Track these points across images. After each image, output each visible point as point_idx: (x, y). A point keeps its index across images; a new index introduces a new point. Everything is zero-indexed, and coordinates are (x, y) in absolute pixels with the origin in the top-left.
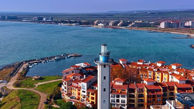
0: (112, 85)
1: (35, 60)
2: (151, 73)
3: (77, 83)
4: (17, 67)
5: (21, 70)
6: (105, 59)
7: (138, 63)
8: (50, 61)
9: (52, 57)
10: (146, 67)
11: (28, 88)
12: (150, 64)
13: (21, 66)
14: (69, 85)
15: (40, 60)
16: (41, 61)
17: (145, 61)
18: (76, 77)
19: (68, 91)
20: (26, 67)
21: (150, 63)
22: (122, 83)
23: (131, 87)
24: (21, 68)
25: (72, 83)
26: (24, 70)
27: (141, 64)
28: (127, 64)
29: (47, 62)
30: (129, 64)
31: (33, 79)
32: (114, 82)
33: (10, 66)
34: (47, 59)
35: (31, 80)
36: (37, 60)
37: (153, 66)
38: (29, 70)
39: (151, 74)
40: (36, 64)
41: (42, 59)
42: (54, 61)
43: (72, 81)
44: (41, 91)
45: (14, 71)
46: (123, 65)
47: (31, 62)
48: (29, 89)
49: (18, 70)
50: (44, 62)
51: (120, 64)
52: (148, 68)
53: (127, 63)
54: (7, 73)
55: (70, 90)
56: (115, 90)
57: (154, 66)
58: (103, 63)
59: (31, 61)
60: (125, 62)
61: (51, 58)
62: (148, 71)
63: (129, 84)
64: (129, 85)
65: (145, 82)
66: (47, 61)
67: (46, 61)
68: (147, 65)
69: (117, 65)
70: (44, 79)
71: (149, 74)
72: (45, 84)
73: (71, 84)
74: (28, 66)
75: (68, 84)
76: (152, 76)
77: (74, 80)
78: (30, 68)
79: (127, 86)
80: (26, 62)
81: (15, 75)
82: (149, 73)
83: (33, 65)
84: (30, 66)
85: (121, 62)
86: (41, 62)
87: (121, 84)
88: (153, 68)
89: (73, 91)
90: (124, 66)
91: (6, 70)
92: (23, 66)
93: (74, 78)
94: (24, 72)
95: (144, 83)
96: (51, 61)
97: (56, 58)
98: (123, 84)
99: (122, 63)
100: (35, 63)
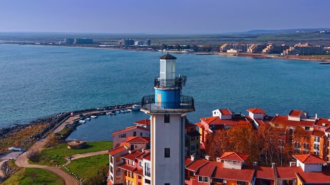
0: (216, 168)
1: (95, 110)
2: (318, 141)
3: (136, 161)
4: (56, 123)
5: (60, 129)
6: (168, 97)
7: (290, 118)
8: (122, 111)
9: (127, 105)
10: (307, 128)
11: (51, 165)
12: (317, 120)
13: (64, 121)
14: (119, 163)
15: (103, 110)
16: (105, 111)
17: (305, 115)
18: (138, 145)
19: (117, 179)
20: (72, 122)
21: (316, 118)
22: (240, 164)
23: (261, 175)
24: (63, 124)
25: (127, 160)
26: (68, 128)
27: (297, 119)
28: (265, 119)
29: (115, 115)
30: (270, 119)
31: (69, 147)
32: (220, 161)
33: (42, 121)
34: (117, 108)
35: (65, 150)
36: (99, 110)
37: (324, 125)
38: (76, 129)
39: (319, 143)
40: (94, 117)
41: (107, 108)
42: (129, 112)
43: (127, 155)
44: (71, 174)
45: (47, 130)
46: (255, 121)
47: (84, 114)
48: (51, 169)
49: (56, 128)
50: (111, 115)
51: (249, 119)
52: (312, 129)
53: (264, 117)
54: (33, 132)
55: (121, 177)
56: (221, 181)
57: (326, 126)
58: (163, 109)
59: (87, 111)
60: (261, 116)
61: (124, 107)
62: (313, 137)
63: (257, 169)
64: (258, 172)
65: (300, 164)
66: (118, 112)
67: (114, 112)
68: (311, 123)
69: (241, 122)
70: (92, 146)
71: (315, 143)
72: (89, 158)
73: (125, 163)
74: (78, 122)
75: (117, 160)
76: (321, 148)
77: (130, 152)
78: (81, 124)
79: (253, 172)
80: (76, 113)
81: (44, 138)
82: (315, 140)
83: (89, 119)
84: (81, 121)
85: (251, 115)
86: (105, 114)
87: (238, 167)
88: (323, 129)
89: (127, 178)
90: (258, 125)
91: (32, 128)
92: (67, 121)
93: (132, 148)
94: (66, 132)
95: (298, 165)
96: (124, 113)
97: (134, 107)
98: (243, 167)
99: (253, 119)
100: (93, 115)
